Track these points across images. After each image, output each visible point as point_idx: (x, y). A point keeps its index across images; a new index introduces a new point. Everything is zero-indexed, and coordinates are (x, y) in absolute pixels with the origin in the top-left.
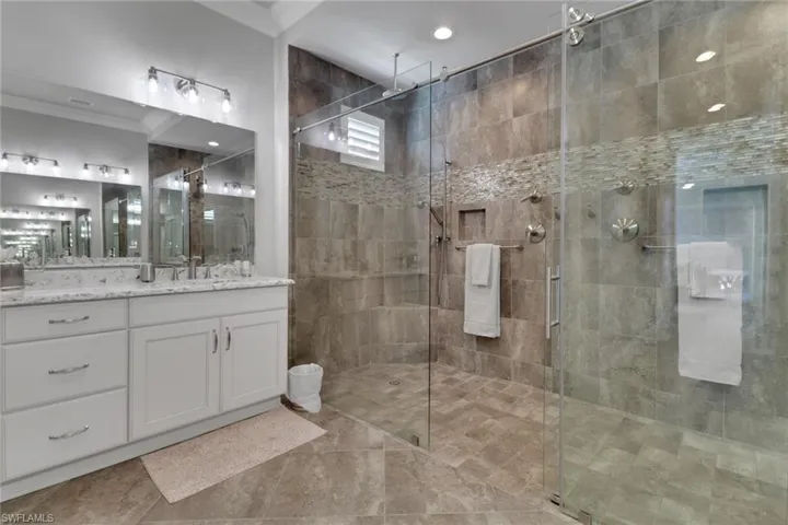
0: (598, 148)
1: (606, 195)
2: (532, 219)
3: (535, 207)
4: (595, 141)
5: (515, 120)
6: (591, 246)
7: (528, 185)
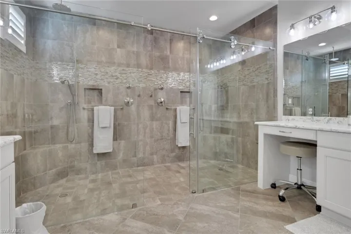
0: (153, 72)
1: (155, 89)
2: (127, 96)
3: (129, 91)
4: (151, 69)
5: (118, 50)
6: (151, 107)
7: (125, 81)
